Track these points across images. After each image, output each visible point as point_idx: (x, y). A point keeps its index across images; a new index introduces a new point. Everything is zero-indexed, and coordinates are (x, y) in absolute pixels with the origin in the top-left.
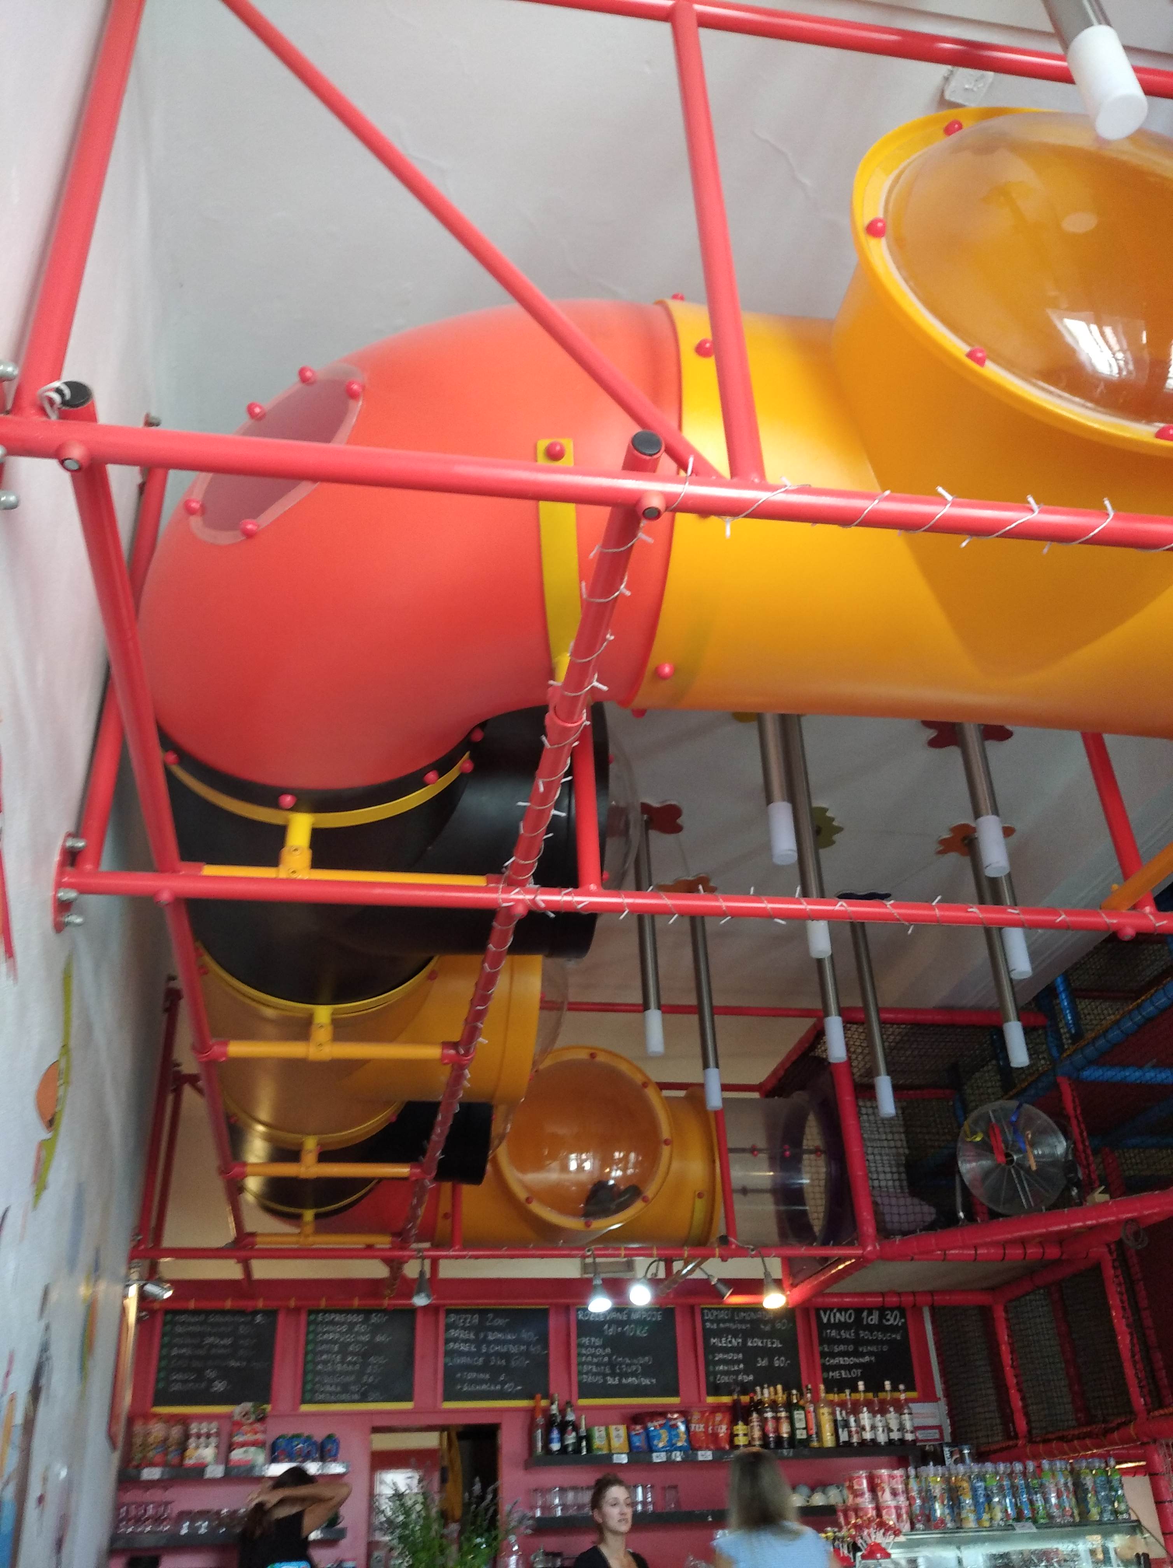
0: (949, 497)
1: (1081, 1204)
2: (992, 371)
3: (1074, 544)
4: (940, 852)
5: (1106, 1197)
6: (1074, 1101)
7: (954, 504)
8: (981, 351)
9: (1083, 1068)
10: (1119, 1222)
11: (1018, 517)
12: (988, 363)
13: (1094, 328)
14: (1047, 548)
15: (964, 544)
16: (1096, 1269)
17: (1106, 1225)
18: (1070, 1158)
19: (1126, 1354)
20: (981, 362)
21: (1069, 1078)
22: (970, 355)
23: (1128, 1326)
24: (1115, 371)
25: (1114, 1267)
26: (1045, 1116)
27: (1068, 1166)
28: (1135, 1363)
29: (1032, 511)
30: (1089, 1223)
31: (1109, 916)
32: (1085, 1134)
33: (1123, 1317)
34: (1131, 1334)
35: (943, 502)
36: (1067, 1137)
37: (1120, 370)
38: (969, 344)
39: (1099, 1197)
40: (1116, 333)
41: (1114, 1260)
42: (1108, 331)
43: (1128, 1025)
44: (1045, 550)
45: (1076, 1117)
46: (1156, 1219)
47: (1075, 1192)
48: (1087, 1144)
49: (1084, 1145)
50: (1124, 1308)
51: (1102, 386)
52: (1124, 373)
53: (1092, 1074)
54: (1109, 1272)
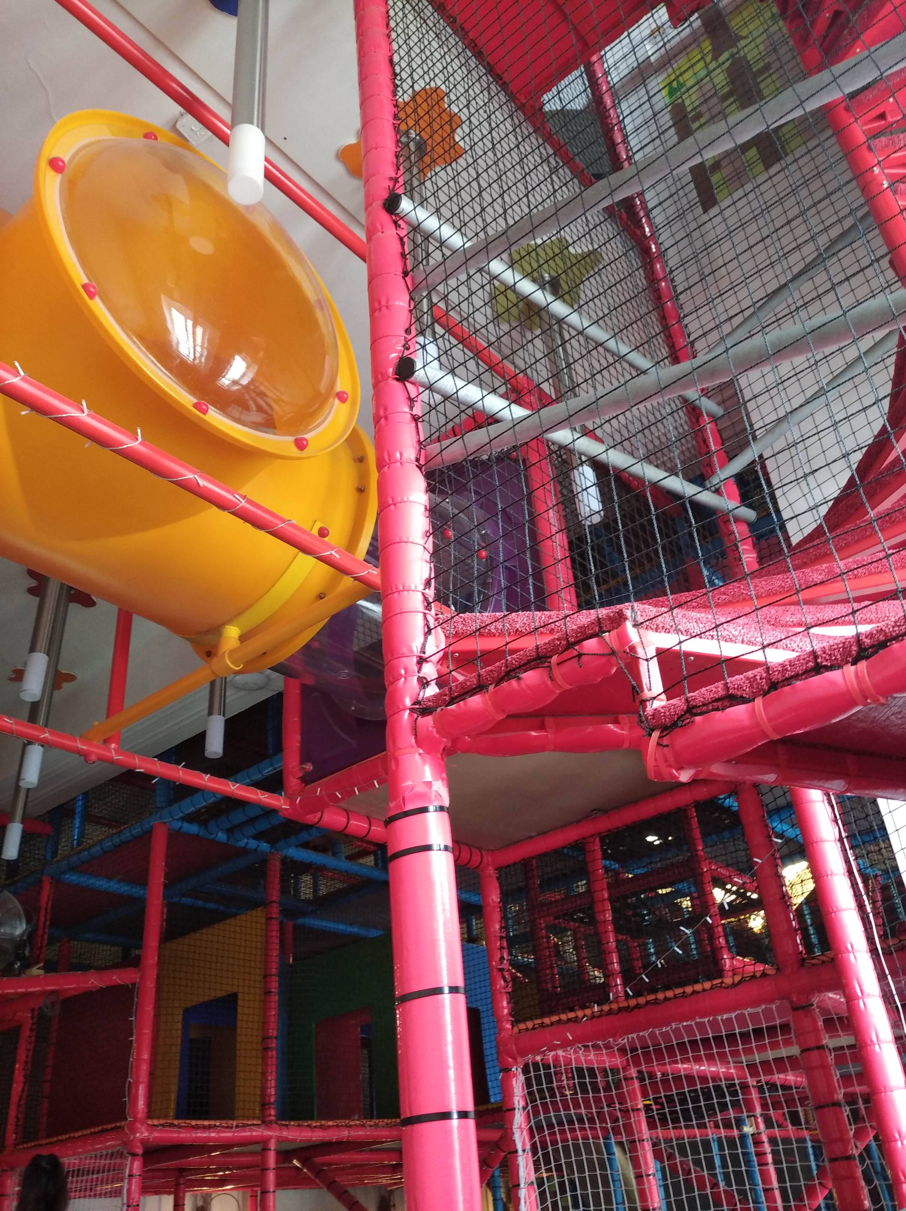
0: (22, 373)
1: (19, 975)
2: (97, 306)
3: (107, 450)
4: (11, 679)
5: (41, 972)
6: (48, 896)
7: (23, 379)
8: (94, 288)
9: (64, 872)
10: (43, 993)
11: (71, 412)
12: (97, 298)
13: (190, 323)
14: (88, 444)
15: (23, 413)
16: (17, 1031)
17: (31, 993)
18: (25, 938)
19: (14, 1099)
20: (91, 296)
21: (52, 879)
22: (85, 287)
23: (25, 1076)
24: (192, 357)
25: (31, 1030)
26: (17, 903)
27: (20, 944)
28: (19, 1106)
29: (83, 412)
30: (19, 990)
31: (82, 743)
32: (48, 923)
33: (24, 1069)
34: (25, 1083)
35: (17, 374)
36: (28, 921)
37: (195, 357)
38: (88, 278)
39: (35, 971)
40: (204, 334)
41: (33, 1024)
42: (199, 331)
43: (108, 844)
44: (86, 446)
45: (46, 909)
46: (74, 993)
47: (17, 965)
48: (47, 931)
49: (44, 932)
50: (26, 1062)
51: (178, 361)
52: (197, 361)
53: (72, 878)
54: (26, 1033)
